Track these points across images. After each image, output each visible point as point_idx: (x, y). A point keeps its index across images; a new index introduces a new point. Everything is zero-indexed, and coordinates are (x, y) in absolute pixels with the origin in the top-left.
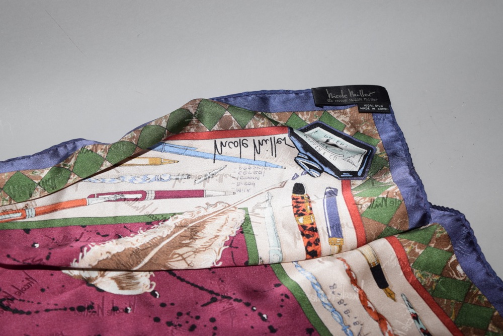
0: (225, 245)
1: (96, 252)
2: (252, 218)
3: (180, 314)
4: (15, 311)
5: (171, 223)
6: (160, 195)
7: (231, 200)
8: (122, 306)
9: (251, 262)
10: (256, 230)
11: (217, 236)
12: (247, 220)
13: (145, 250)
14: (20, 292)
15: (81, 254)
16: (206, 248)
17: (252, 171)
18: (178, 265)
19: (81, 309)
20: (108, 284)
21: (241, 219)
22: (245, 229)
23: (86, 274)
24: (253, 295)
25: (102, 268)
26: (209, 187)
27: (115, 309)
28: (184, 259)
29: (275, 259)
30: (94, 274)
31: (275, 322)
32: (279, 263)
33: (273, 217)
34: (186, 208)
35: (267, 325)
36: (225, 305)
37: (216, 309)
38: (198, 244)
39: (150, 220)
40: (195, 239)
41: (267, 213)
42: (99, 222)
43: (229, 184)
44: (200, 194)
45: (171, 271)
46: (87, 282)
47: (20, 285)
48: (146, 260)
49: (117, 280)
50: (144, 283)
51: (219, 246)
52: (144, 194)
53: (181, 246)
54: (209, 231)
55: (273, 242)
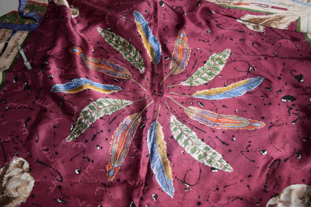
0: (290, 23)
1: (248, 17)
2: (301, 19)
3: (270, 40)
4: (221, 28)
5: (274, 15)
6: (273, 7)
7: (296, 13)
8: (253, 33)
9: (297, 30)
10: (301, 22)
11: (288, 21)
12: (299, 19)
13: (265, 19)
14: (224, 24)
15: (244, 16)
16: (284, 23)
17: (305, 7)
18: (274, 26)
19: (240, 32)
20: (250, 27)
21: (297, 18)
22: (298, 21)
23: (244, 23)
24: (294, 39)
25: (250, 21)
26: (289, 8)
27: (251, 34)
28: (276, 24)
29: (305, 31)
30: (247, 23)
31: (300, 48)
32: (306, 33)
33: (308, 20)
34: (280, 13)
35: (297, 48)
36: (285, 40)
37: (282, 41)
38: (281, 21)
39: (268, 13)
40: (281, 20)
41: (306, 19)
42: (252, 11)
43: (296, 9)
44: (286, 10)
45: (271, 28)
46: (244, 25)
47: (224, 22)
48: (264, 22)
49: (254, 27)
50: (262, 29)
51: (288, 23)
52: (268, 6)
53: (276, 20)
54: (286, 19)
55: (306, 26)
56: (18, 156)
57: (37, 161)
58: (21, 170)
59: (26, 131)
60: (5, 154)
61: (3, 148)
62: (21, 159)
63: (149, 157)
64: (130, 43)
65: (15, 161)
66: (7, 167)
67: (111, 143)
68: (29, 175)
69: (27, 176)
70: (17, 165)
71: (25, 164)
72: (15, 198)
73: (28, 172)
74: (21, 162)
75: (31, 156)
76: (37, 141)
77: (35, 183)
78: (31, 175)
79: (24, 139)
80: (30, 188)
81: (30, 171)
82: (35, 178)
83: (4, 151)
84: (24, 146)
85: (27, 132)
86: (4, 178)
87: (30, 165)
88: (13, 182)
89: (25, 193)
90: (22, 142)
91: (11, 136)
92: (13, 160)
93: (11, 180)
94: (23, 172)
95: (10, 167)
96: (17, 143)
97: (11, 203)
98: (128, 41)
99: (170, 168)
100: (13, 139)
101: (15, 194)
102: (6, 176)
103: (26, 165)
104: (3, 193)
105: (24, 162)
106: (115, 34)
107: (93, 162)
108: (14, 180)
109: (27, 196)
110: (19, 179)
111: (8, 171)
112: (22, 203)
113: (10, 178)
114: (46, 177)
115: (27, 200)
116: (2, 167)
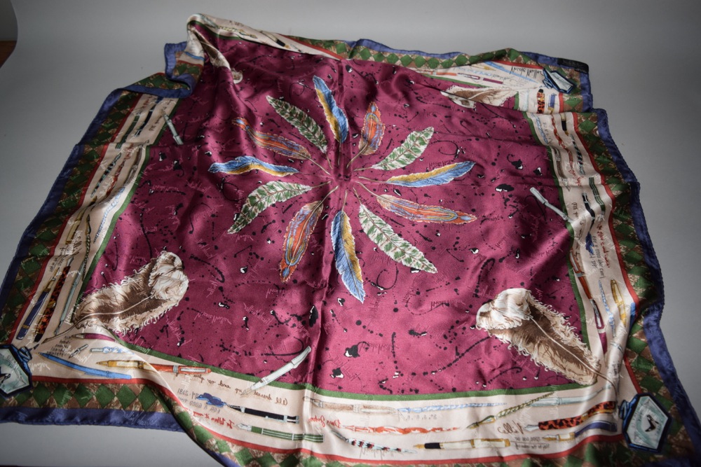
0: (507, 99)
1: (455, 89)
2: (520, 94)
3: (482, 118)
4: (422, 102)
5: (487, 89)
6: (485, 79)
7: (513, 88)
8: (461, 110)
9: (515, 108)
10: (520, 98)
11: (504, 96)
12: (518, 94)
13: (476, 93)
14: (425, 96)
16: (499, 98)
17: (524, 81)
18: (487, 102)
19: (446, 107)
20: (458, 102)
21: (516, 93)
22: (516, 96)
23: (451, 97)
24: (510, 118)
25: (457, 94)
26: (505, 82)
27: (458, 110)
28: (489, 100)
29: (525, 109)
30: (454, 97)
31: (518, 129)
32: (525, 112)
33: (528, 96)
34: (495, 86)
35: (514, 129)
36: (501, 119)
37: (496, 120)
38: (496, 96)
39: (479, 86)
40: (495, 94)
41: (526, 94)
42: (460, 82)
43: (513, 82)
44: (501, 83)
45: (483, 105)
46: (451, 99)
47: (425, 94)
48: (475, 96)
49: (462, 102)
50: (472, 105)
51: (504, 99)
52: (479, 78)
53: (489, 95)
54: (502, 93)
55: (526, 103)
56: (167, 250)
57: (191, 257)
58: (172, 267)
59: (176, 220)
60: (150, 248)
61: (148, 240)
62: (171, 254)
63: (334, 253)
64: (308, 116)
65: (164, 256)
66: (154, 263)
67: (285, 236)
68: (181, 273)
69: (179, 275)
70: (166, 261)
71: (176, 260)
72: (165, 301)
73: (180, 270)
74: (171, 257)
75: (184, 251)
76: (191, 232)
77: (190, 283)
78: (184, 273)
79: (174, 230)
80: (183, 290)
81: (183, 268)
82: (189, 277)
83: (149, 243)
84: (174, 238)
85: (178, 222)
86: (150, 277)
87: (182, 261)
88: (162, 282)
89: (178, 295)
90: (172, 234)
91: (157, 225)
92: (161, 255)
93: (159, 279)
94: (175, 269)
95: (157, 264)
96: (165, 235)
97: (159, 307)
98: (306, 112)
99: (359, 267)
100: (161, 230)
101: (164, 296)
102: (153, 274)
103: (178, 262)
104: (149, 295)
105: (175, 258)
106: (289, 104)
107: (262, 259)
108: (163, 279)
109: (180, 298)
110: (169, 278)
111: (155, 268)
112: (174, 307)
113: (157, 277)
114: (203, 276)
115: (179, 303)
116: (147, 263)
